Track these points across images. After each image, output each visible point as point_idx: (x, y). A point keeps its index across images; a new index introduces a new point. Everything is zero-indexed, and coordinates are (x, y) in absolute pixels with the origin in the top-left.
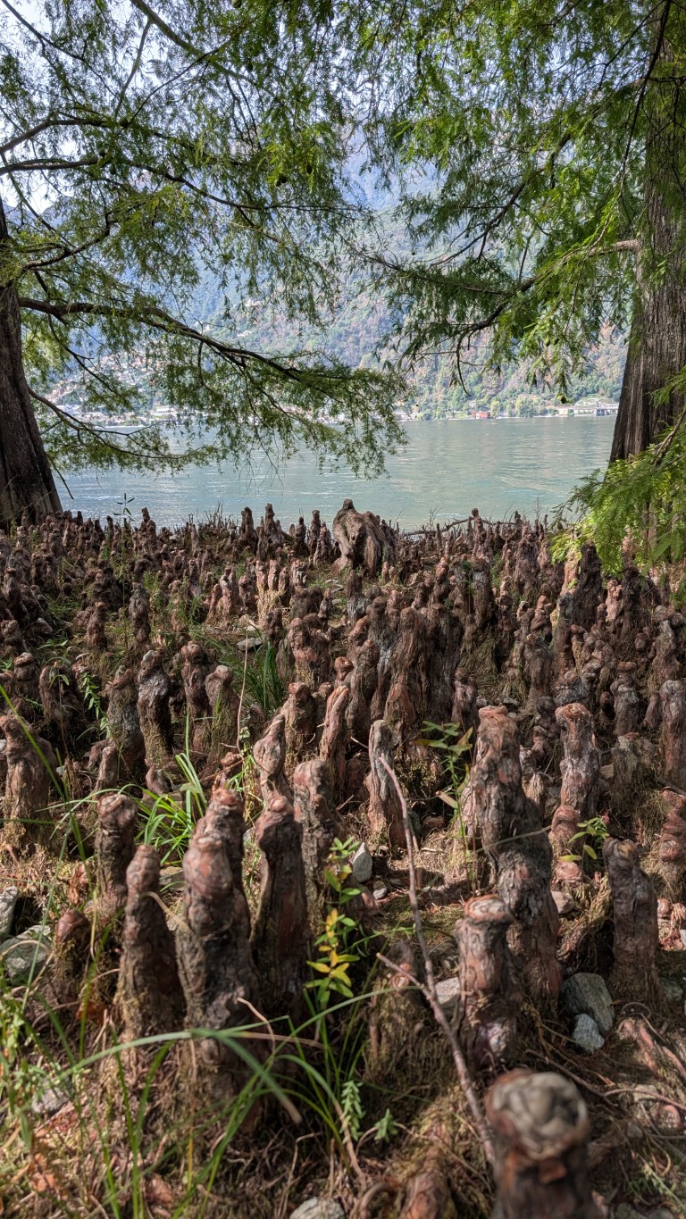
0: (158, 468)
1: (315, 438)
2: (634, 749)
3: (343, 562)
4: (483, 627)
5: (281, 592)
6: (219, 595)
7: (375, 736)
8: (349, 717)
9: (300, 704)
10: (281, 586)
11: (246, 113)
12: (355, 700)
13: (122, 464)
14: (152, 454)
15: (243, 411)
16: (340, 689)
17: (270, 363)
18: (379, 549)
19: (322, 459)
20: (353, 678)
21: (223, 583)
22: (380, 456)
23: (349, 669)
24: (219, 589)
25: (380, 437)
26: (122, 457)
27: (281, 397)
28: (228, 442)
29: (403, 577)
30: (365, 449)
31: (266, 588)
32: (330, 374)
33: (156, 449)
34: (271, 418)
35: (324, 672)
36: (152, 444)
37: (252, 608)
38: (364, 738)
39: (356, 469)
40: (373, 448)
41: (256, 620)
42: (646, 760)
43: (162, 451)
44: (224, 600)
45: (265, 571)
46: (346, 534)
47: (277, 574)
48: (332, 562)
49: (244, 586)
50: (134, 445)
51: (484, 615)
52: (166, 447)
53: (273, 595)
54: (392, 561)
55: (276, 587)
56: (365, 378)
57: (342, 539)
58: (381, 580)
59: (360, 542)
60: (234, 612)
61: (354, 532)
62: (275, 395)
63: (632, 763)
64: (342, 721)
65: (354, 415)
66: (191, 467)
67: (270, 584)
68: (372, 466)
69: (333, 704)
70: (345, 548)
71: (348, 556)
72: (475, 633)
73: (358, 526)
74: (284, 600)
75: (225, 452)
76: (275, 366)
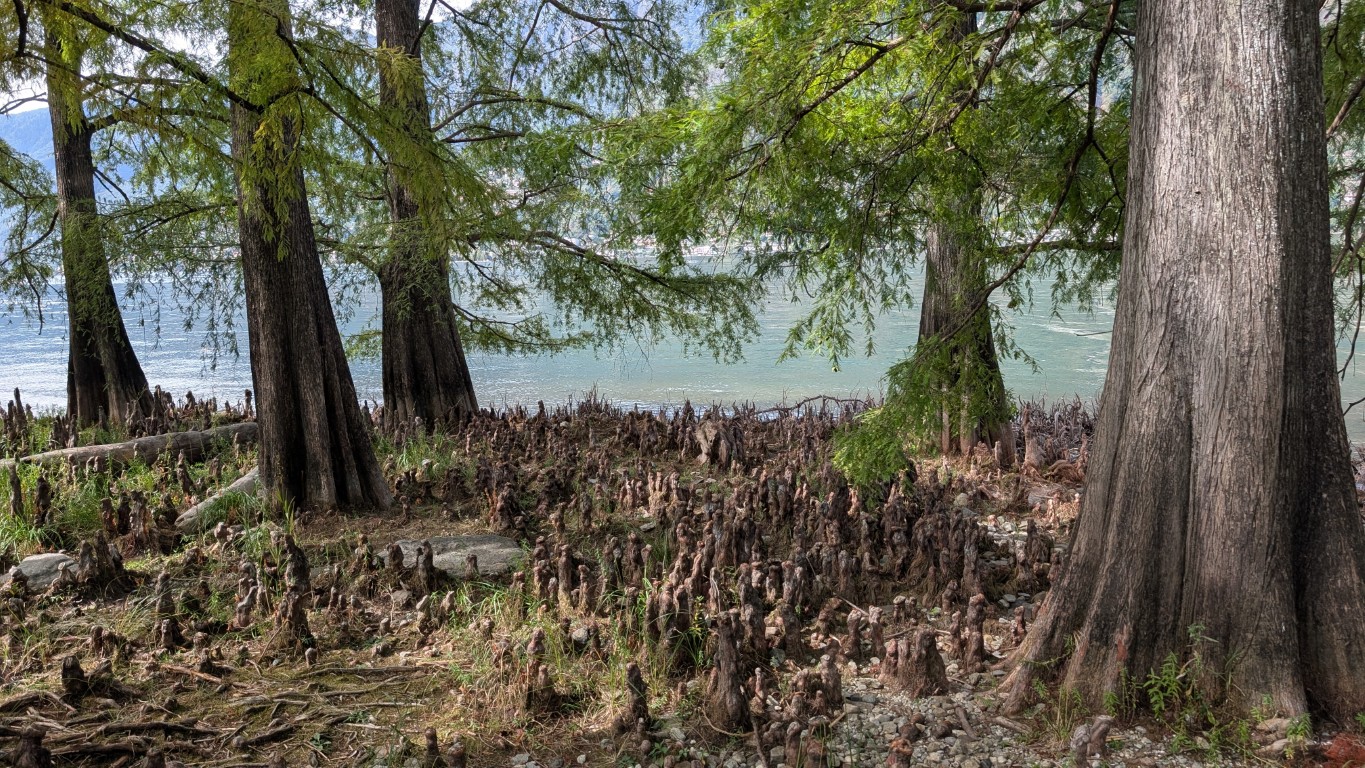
0: (539, 350)
1: (680, 326)
2: (822, 580)
3: (703, 458)
4: (784, 517)
5: (664, 492)
6: (625, 493)
7: (712, 573)
8: (703, 567)
9: (683, 561)
10: (664, 489)
11: (621, 55)
12: (705, 560)
13: (510, 350)
14: (535, 340)
15: (617, 305)
16: (699, 556)
17: (643, 273)
18: (730, 449)
19: (687, 344)
20: (704, 550)
21: (628, 487)
22: (737, 345)
23: (703, 546)
24: (625, 490)
25: (737, 329)
26: (510, 343)
27: (652, 295)
28: (603, 332)
29: (747, 471)
30: (725, 338)
31: (655, 490)
32: (693, 281)
33: (539, 335)
34: (643, 310)
35: (692, 548)
36: (534, 331)
37: (645, 502)
38: (708, 574)
39: (717, 355)
40: (731, 338)
41: (648, 509)
42: (828, 586)
43: (543, 336)
44: (628, 497)
45: (654, 479)
46: (706, 438)
47: (662, 481)
48: (695, 457)
49: (640, 488)
50: (519, 332)
51: (785, 510)
52: (547, 333)
53: (659, 494)
54: (739, 460)
55: (660, 490)
56: (724, 281)
57: (702, 441)
58: (731, 473)
59: (716, 443)
60: (634, 506)
61: (711, 437)
62: (646, 293)
63: (821, 586)
64: (700, 568)
65: (715, 309)
66: (570, 350)
67: (657, 487)
68: (731, 353)
69: (696, 561)
70: (705, 448)
71: (707, 454)
72: (779, 521)
73: (714, 432)
74: (666, 498)
75: (602, 339)
76: (647, 275)
